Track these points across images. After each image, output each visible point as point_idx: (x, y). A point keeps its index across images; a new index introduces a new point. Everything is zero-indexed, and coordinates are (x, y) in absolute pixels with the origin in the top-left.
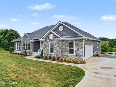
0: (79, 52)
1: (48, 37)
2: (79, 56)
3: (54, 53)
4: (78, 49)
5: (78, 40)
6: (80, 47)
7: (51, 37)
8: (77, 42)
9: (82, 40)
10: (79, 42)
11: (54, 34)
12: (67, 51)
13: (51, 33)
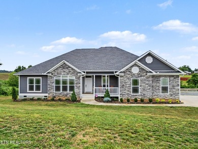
0: (174, 90)
1: (129, 70)
2: (174, 95)
3: (139, 94)
4: (173, 86)
5: (173, 76)
6: (176, 85)
7: (135, 70)
8: (172, 78)
9: (178, 76)
10: (175, 78)
11: (139, 67)
12: (159, 89)
13: (135, 65)
